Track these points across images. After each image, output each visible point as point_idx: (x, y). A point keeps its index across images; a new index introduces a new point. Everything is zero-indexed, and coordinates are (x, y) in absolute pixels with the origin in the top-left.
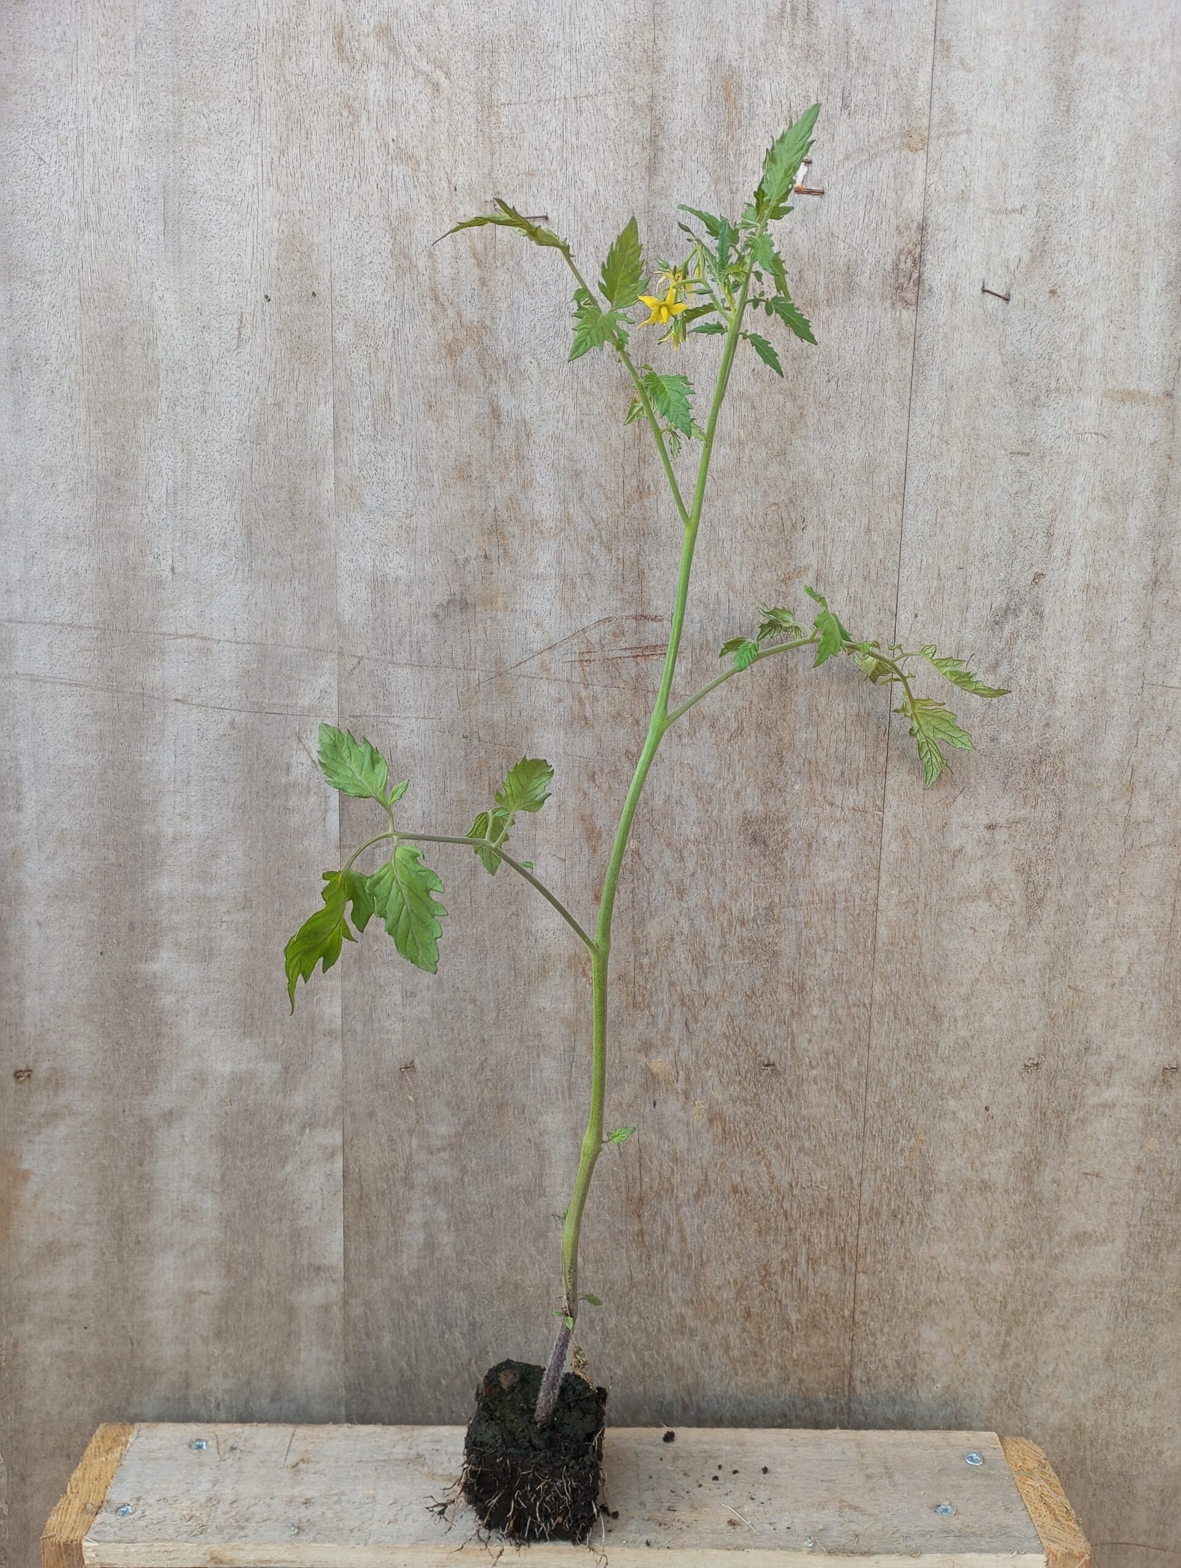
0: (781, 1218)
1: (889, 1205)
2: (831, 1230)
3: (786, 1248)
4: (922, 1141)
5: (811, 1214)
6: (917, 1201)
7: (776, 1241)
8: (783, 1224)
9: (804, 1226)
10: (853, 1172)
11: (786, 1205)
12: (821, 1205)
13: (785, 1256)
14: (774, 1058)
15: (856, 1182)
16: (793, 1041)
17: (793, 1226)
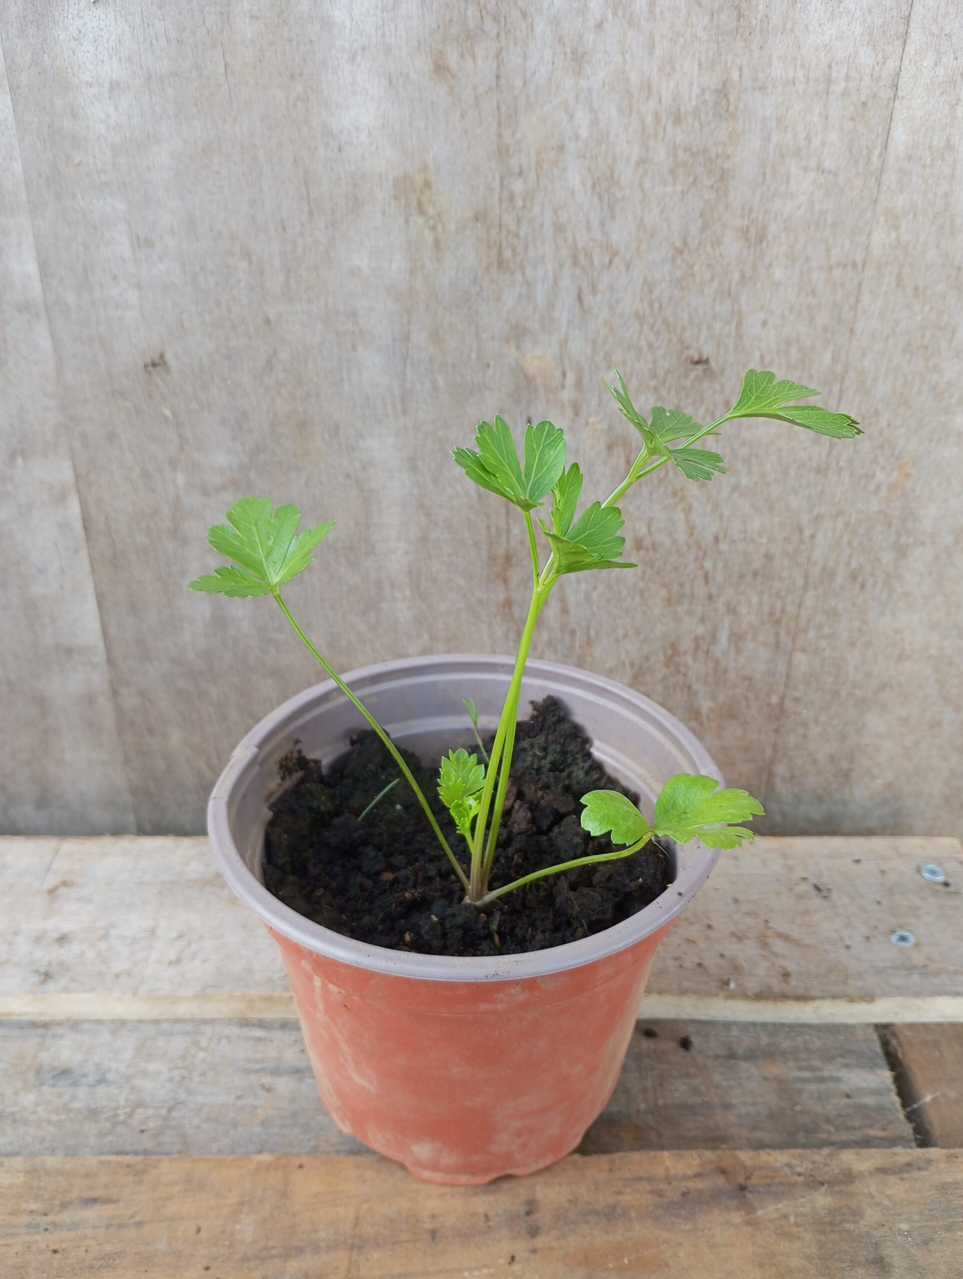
0: (700, 582)
1: (848, 564)
2: (766, 598)
3: (703, 620)
4: (908, 476)
5: (742, 576)
6: (888, 558)
7: (690, 613)
8: (701, 590)
9: (730, 592)
10: (805, 519)
11: (708, 565)
12: (757, 564)
13: (700, 630)
14: (708, 351)
15: (807, 533)
16: (739, 325)
17: (714, 591)
